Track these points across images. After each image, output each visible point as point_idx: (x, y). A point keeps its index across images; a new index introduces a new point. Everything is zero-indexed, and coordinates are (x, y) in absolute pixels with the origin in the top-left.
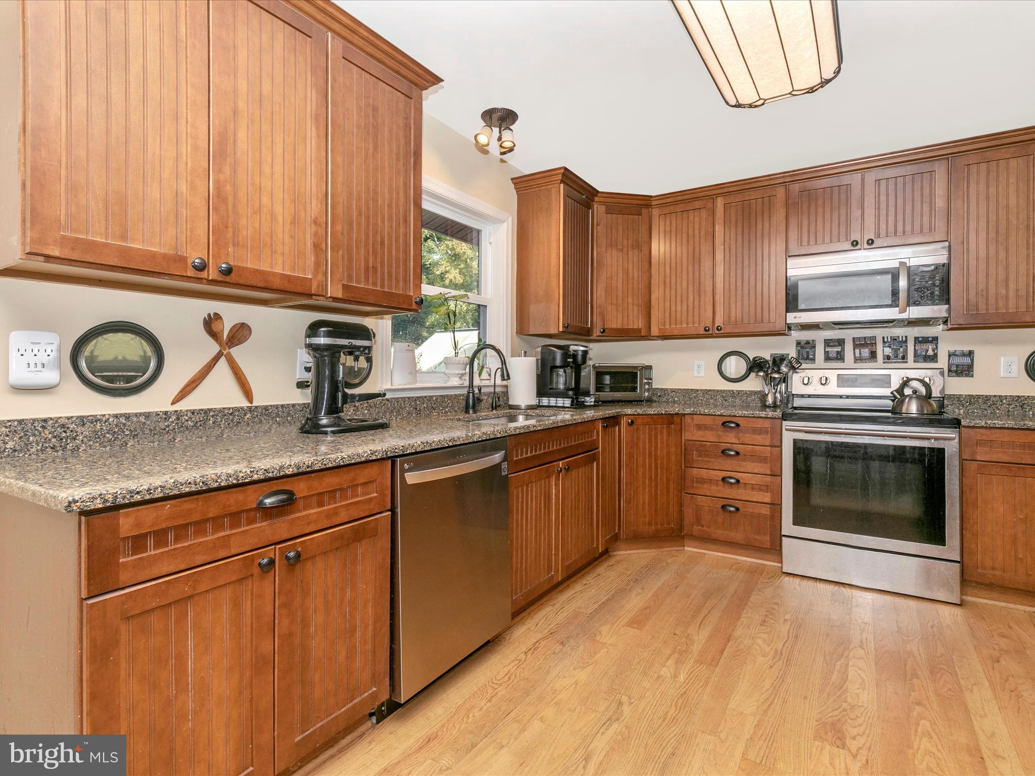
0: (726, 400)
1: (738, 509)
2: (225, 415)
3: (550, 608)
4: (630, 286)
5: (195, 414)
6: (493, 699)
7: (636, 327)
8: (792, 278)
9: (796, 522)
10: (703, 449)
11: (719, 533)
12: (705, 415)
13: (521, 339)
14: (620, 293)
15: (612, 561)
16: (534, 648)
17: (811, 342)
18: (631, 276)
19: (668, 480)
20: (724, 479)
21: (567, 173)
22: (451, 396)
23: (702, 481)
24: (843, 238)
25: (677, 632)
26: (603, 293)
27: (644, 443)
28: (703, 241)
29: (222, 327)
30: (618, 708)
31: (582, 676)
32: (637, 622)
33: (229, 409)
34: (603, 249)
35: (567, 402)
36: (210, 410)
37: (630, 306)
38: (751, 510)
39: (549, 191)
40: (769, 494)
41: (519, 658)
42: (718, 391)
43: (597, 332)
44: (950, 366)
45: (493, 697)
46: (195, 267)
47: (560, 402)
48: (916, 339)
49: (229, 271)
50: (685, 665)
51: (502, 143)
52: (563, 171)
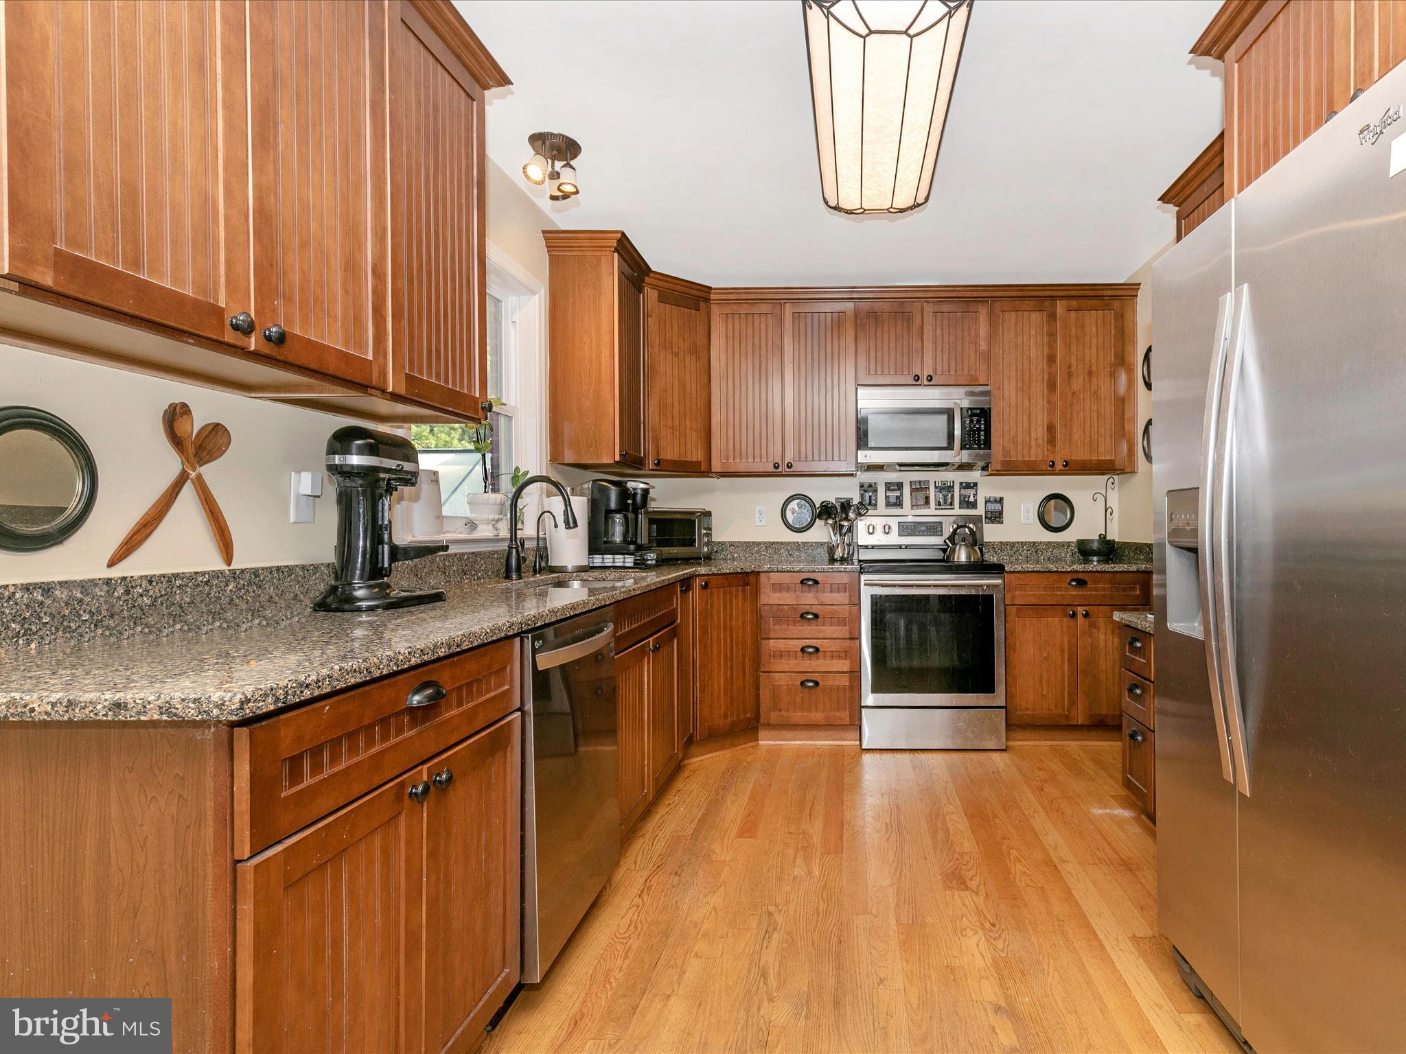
0: (791, 555)
1: (817, 683)
2: (198, 585)
3: (641, 840)
4: (688, 405)
5: (154, 583)
6: (629, 954)
7: (694, 460)
8: (862, 411)
9: (876, 689)
10: (779, 615)
11: (797, 716)
12: (782, 572)
13: (556, 469)
14: (676, 413)
15: (686, 773)
16: (646, 888)
17: (873, 485)
18: (688, 390)
19: (744, 657)
20: (803, 650)
21: (623, 239)
22: (485, 553)
23: (781, 654)
24: (906, 372)
25: (791, 831)
26: (657, 411)
27: (718, 611)
28: (770, 355)
29: (189, 429)
30: (770, 919)
31: (716, 900)
32: (748, 829)
33: (204, 574)
34: (656, 350)
35: (630, 561)
36: (176, 576)
37: (688, 431)
38: (831, 683)
39: (598, 259)
40: (848, 662)
41: (634, 903)
42: (782, 543)
43: (651, 463)
44: (986, 512)
45: (627, 952)
46: (236, 327)
47: (619, 560)
48: (961, 483)
49: (282, 339)
50: (813, 859)
51: (561, 185)
52: (619, 235)
